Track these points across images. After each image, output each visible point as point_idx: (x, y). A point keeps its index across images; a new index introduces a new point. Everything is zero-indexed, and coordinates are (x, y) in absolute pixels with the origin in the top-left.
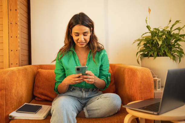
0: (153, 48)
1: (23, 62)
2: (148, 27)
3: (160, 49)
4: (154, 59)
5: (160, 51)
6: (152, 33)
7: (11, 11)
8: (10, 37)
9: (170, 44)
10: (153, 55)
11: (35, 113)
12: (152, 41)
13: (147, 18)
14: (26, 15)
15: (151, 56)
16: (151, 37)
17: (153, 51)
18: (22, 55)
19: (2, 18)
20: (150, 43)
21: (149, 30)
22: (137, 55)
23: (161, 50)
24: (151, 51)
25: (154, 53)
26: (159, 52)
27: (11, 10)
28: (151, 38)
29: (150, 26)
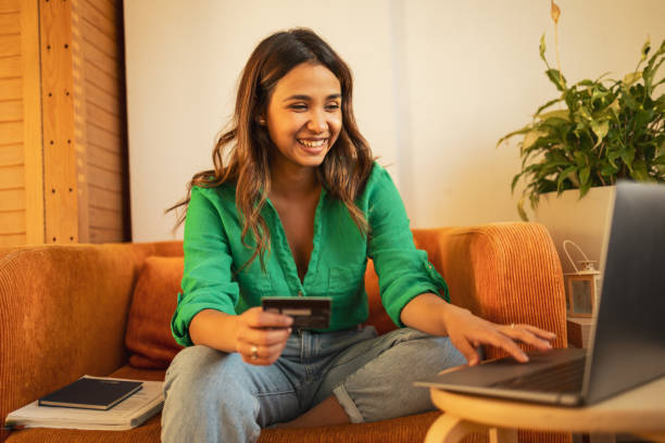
0: (576, 154)
1: (96, 231)
2: (553, 75)
3: (603, 157)
4: (582, 196)
5: (604, 163)
6: (571, 97)
7: (51, 50)
8: (47, 143)
9: (644, 136)
10: (575, 181)
11: (105, 407)
12: (569, 128)
13: (543, 39)
14: (108, 66)
15: (568, 185)
16: (569, 113)
17: (575, 165)
18: (91, 206)
19: (20, 77)
20: (564, 136)
21: (560, 88)
22: (513, 185)
23: (608, 161)
24: (568, 166)
25: (578, 173)
26: (601, 167)
27: (49, 47)
28: (568, 119)
29: (563, 73)
